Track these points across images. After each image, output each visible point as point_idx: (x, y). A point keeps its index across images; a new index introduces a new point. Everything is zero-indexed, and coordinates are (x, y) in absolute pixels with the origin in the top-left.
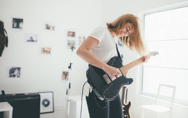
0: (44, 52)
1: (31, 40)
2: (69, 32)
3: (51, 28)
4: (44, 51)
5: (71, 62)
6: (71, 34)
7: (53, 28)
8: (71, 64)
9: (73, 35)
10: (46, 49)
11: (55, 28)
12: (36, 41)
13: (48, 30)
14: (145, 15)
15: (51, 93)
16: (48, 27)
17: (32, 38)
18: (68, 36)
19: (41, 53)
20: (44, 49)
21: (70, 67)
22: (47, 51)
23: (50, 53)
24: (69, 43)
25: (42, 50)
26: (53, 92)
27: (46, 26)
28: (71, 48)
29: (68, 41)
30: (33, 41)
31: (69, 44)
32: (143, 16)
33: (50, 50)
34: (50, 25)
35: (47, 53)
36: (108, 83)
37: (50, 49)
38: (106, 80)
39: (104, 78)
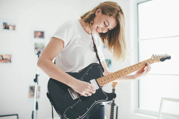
0: (3, 61)
2: (36, 32)
3: (11, 28)
4: (3, 59)
5: (38, 74)
6: (39, 34)
7: (14, 27)
8: (37, 76)
9: (42, 35)
10: (4, 57)
11: (16, 28)
13: (6, 30)
14: (138, 4)
15: (16, 117)
16: (7, 26)
18: (35, 37)
20: (2, 56)
21: (36, 80)
22: (6, 59)
23: (10, 61)
24: (36, 46)
26: (17, 115)
27: (3, 25)
28: (37, 54)
29: (36, 44)
31: (36, 48)
32: (136, 5)
33: (10, 58)
34: (8, 24)
35: (6, 62)
36: (73, 98)
37: (10, 56)
38: (71, 95)
39: (69, 92)
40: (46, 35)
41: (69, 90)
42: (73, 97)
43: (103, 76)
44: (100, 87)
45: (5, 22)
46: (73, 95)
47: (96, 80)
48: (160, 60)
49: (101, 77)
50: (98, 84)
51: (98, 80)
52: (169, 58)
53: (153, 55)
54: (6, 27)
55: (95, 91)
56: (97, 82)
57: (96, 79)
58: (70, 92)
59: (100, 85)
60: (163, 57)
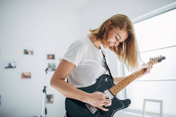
1: (10, 66)
2: (49, 56)
3: (29, 53)
4: (24, 76)
6: (51, 57)
7: (32, 53)
9: (53, 57)
10: (26, 74)
11: (34, 53)
12: (15, 67)
13: (26, 55)
17: (10, 64)
18: (48, 58)
19: (22, 78)
20: (23, 74)
23: (30, 77)
25: (22, 76)
29: (49, 64)
30: (12, 67)
31: (49, 67)
33: (30, 75)
36: (92, 113)
37: (30, 73)
38: (90, 110)
39: (87, 107)
40: (56, 57)
41: (86, 106)
42: (92, 111)
43: (114, 85)
44: (114, 96)
45: (25, 49)
46: (92, 109)
47: (109, 91)
48: (157, 61)
49: (113, 86)
50: (112, 94)
51: (111, 89)
52: (164, 58)
53: (151, 58)
54: (26, 52)
55: (111, 101)
56: (110, 92)
57: (109, 89)
58: (89, 107)
59: (113, 94)
60: (159, 58)
